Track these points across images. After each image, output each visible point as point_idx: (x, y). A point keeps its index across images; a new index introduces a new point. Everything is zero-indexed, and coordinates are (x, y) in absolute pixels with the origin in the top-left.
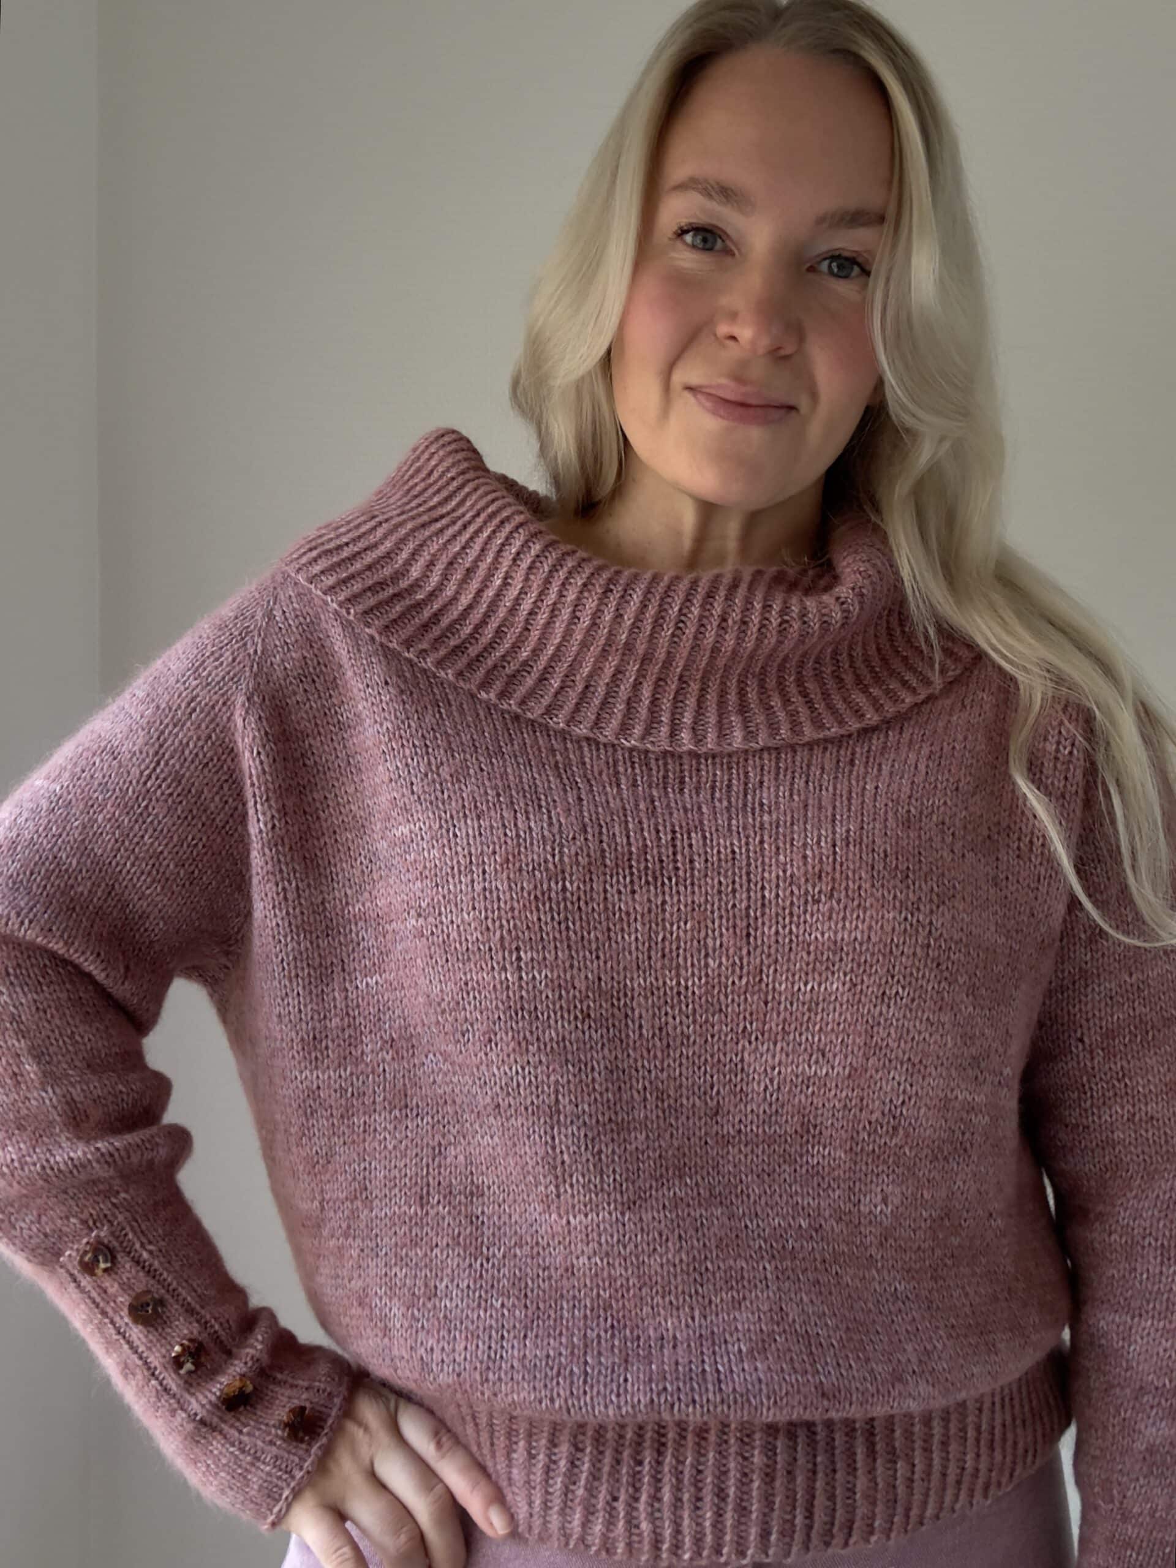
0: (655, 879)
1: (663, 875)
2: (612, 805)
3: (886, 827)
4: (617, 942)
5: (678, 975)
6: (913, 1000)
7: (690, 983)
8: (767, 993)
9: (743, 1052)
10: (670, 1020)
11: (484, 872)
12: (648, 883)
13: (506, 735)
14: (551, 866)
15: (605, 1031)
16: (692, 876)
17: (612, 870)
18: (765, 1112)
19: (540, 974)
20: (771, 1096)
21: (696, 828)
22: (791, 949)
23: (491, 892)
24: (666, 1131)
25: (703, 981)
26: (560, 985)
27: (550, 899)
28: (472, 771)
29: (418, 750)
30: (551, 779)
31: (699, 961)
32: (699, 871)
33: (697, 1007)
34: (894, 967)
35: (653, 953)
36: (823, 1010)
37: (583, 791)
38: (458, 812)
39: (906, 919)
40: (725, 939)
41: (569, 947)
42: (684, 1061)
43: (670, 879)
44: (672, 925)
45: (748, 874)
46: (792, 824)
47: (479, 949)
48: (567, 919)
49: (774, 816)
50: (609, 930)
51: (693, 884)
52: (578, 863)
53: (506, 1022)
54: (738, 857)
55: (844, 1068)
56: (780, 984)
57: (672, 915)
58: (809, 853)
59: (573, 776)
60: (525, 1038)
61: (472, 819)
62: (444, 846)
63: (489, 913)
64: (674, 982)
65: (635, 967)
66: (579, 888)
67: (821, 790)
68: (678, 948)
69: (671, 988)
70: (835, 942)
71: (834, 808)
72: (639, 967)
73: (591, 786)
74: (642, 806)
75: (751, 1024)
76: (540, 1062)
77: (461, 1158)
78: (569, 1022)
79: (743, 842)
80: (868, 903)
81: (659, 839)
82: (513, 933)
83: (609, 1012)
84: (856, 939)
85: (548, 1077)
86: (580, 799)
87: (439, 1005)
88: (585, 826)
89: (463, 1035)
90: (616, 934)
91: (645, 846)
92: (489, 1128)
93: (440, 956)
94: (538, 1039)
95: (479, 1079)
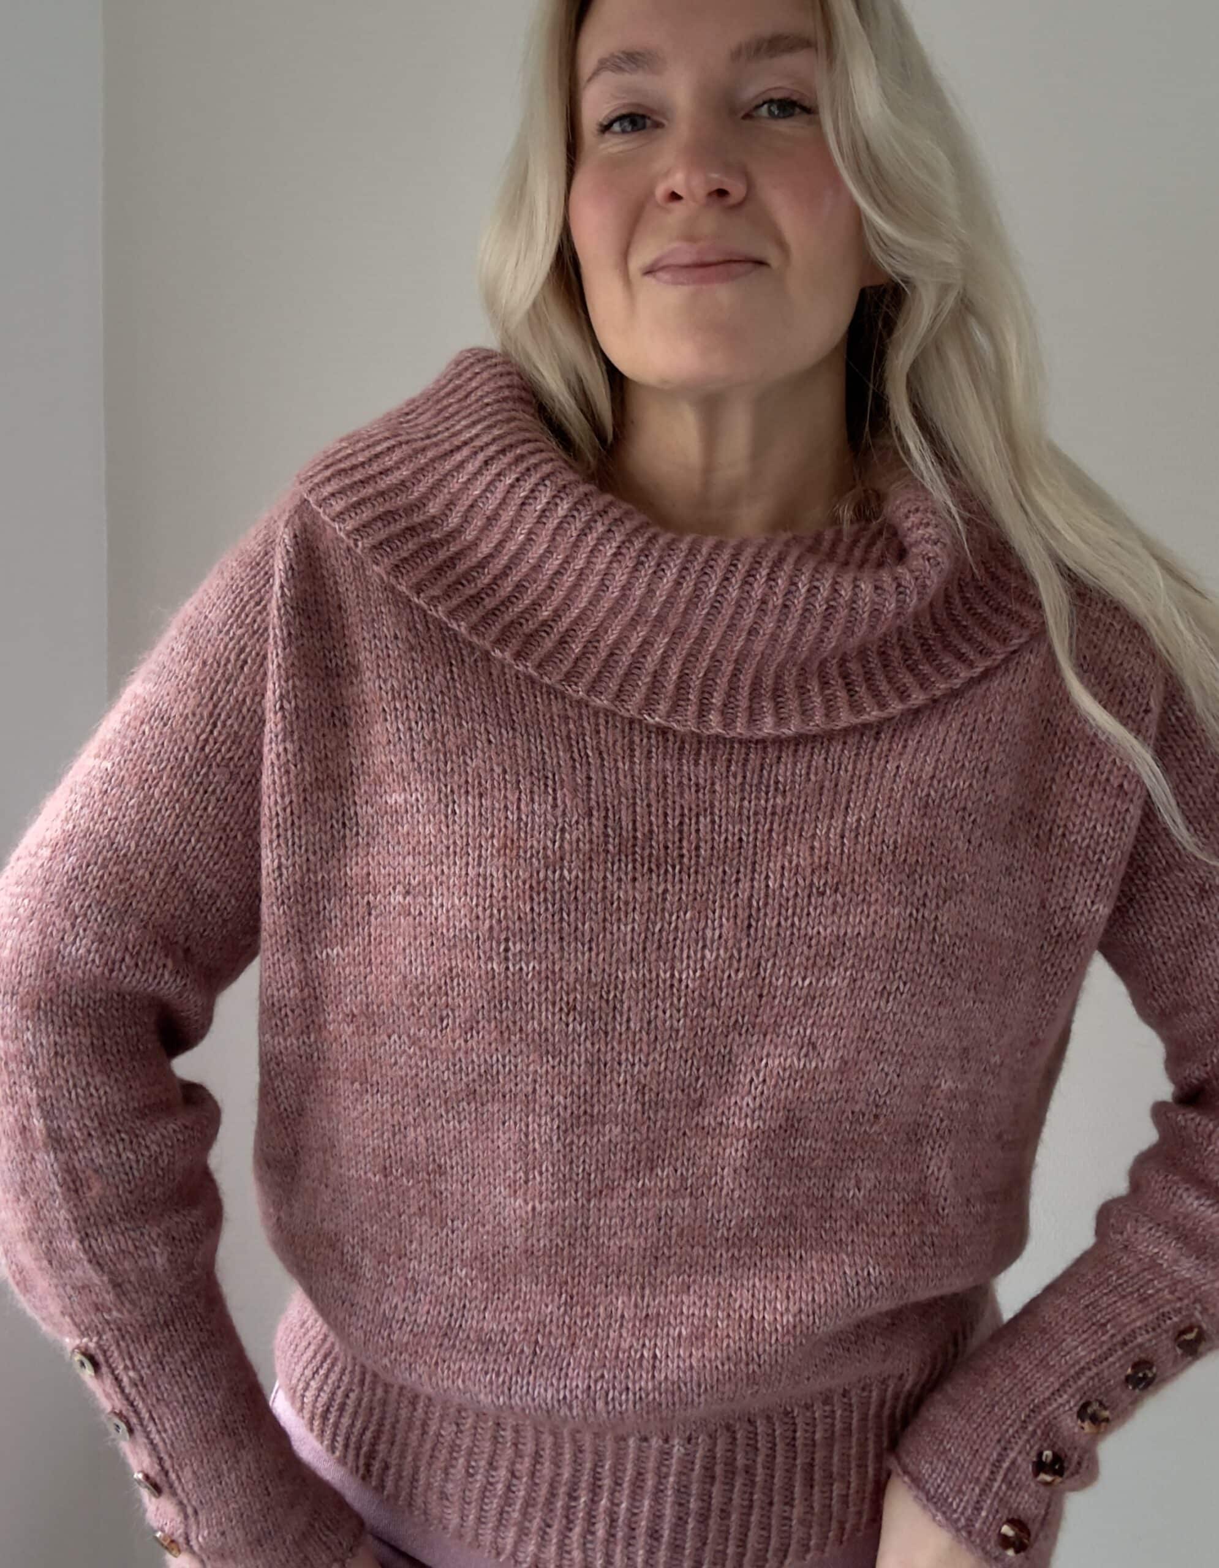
0: (658, 867)
1: (666, 862)
2: (621, 784)
3: (899, 815)
4: (612, 933)
5: (673, 968)
6: (913, 995)
7: (684, 976)
8: (762, 988)
9: (732, 1044)
10: (660, 1013)
11: (480, 856)
12: (650, 870)
13: (518, 700)
14: (549, 853)
15: (590, 1023)
16: (697, 863)
17: (613, 857)
18: (748, 1105)
19: (527, 965)
20: (756, 1088)
21: (705, 810)
22: (791, 943)
23: (485, 879)
24: (644, 1123)
25: (698, 974)
26: (547, 978)
27: (545, 889)
28: (479, 744)
29: (424, 715)
30: (561, 753)
31: (695, 952)
32: (704, 859)
33: (689, 1000)
34: (897, 963)
35: (648, 944)
36: (819, 1004)
37: (592, 767)
38: (460, 787)
39: (911, 915)
40: (724, 930)
41: (561, 939)
42: (671, 1055)
43: (674, 867)
44: (671, 915)
45: (754, 863)
46: (804, 812)
47: (466, 936)
48: (561, 909)
49: (788, 799)
50: (605, 920)
52: (578, 850)
53: (489, 1011)
54: (744, 845)
55: (834, 1061)
56: (777, 980)
57: (672, 904)
58: (817, 844)
59: (585, 748)
60: (508, 1027)
61: (474, 798)
62: (441, 822)
63: (481, 900)
64: (668, 975)
65: (628, 958)
66: (577, 877)
67: (839, 770)
68: (675, 939)
69: (664, 981)
70: (838, 938)
71: (850, 791)
72: (632, 959)
73: (603, 759)
74: (653, 785)
75: (743, 1017)
76: (521, 1052)
77: (421, 1139)
78: (554, 1014)
79: (752, 829)
80: (873, 899)
81: (666, 823)
82: (504, 923)
83: (597, 1005)
84: (859, 934)
85: (528, 1066)
86: (589, 778)
87: (417, 987)
88: (590, 809)
89: (442, 1021)
90: (612, 924)
91: (651, 831)
92: (459, 1113)
93: (426, 939)
94: (521, 1030)
95: (454, 1065)
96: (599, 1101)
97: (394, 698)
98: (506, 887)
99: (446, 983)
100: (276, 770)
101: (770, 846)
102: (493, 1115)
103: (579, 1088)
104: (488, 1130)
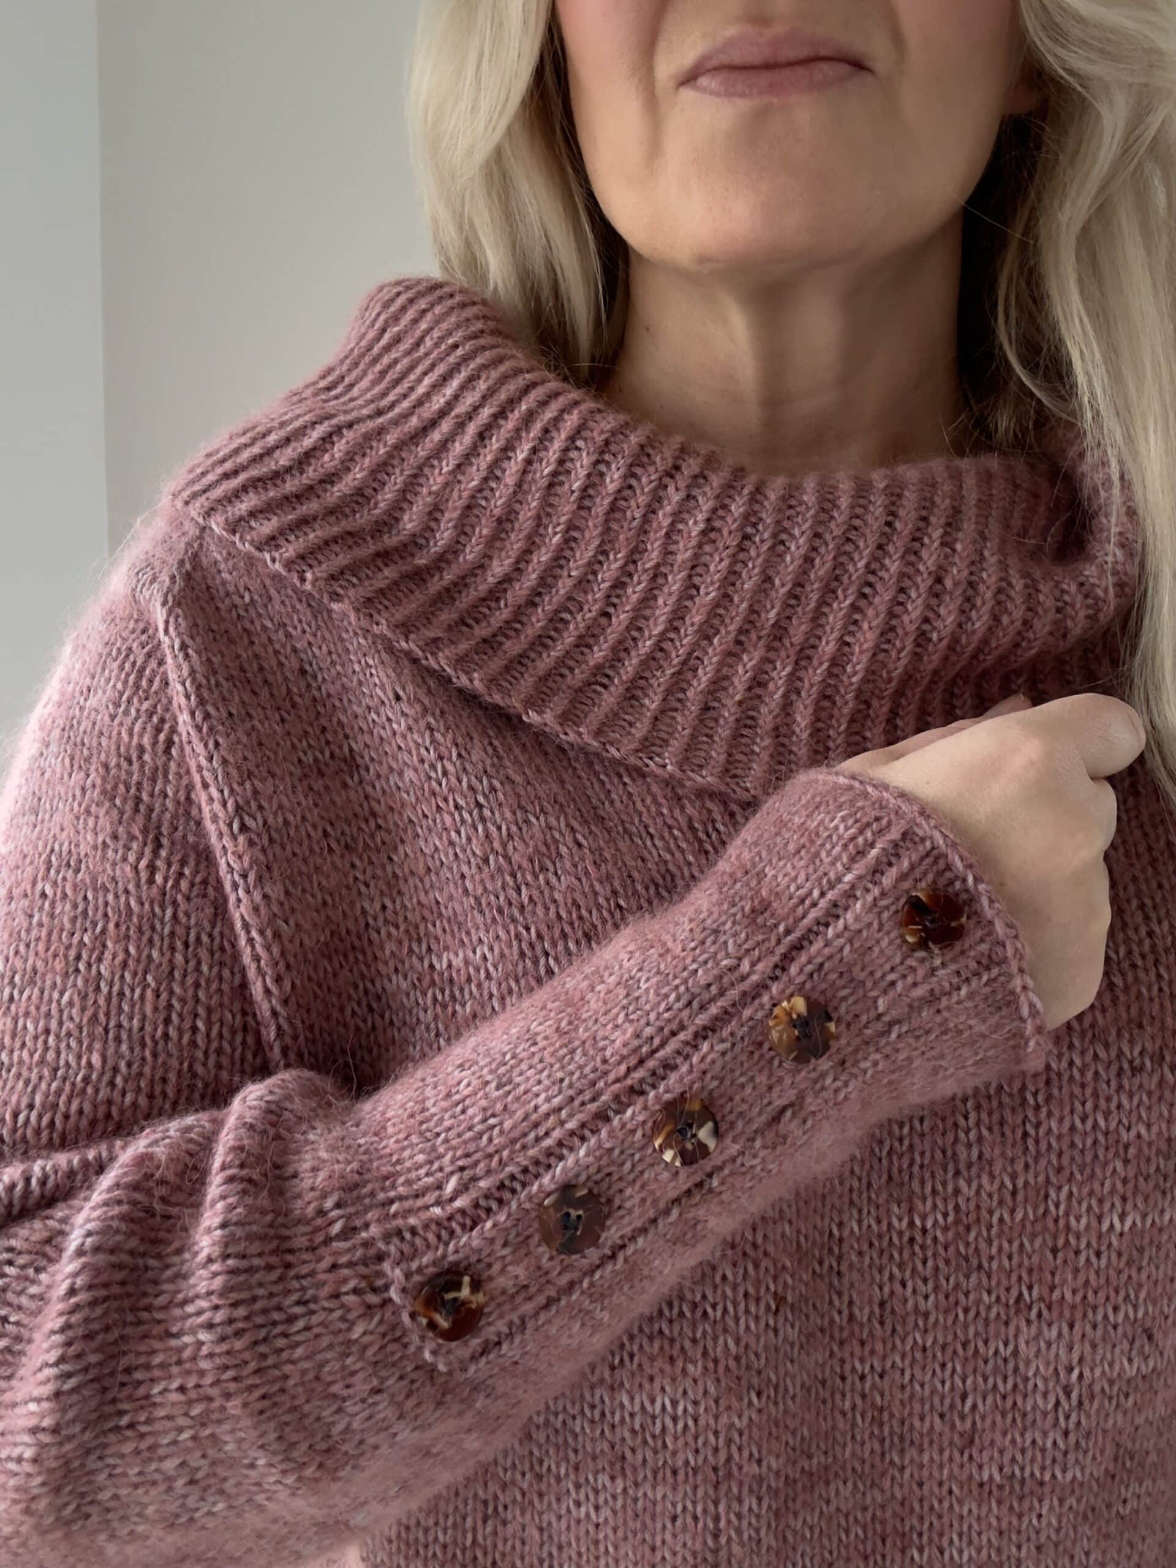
7: (930, 1223)
8: (1056, 1235)
9: (1016, 1338)
10: (898, 1288)
18: (1055, 1445)
20: (1068, 1417)
22: (1095, 1157)
25: (950, 1219)
31: (944, 1184)
56: (1078, 1220)
64: (904, 1223)
75: (1030, 1289)
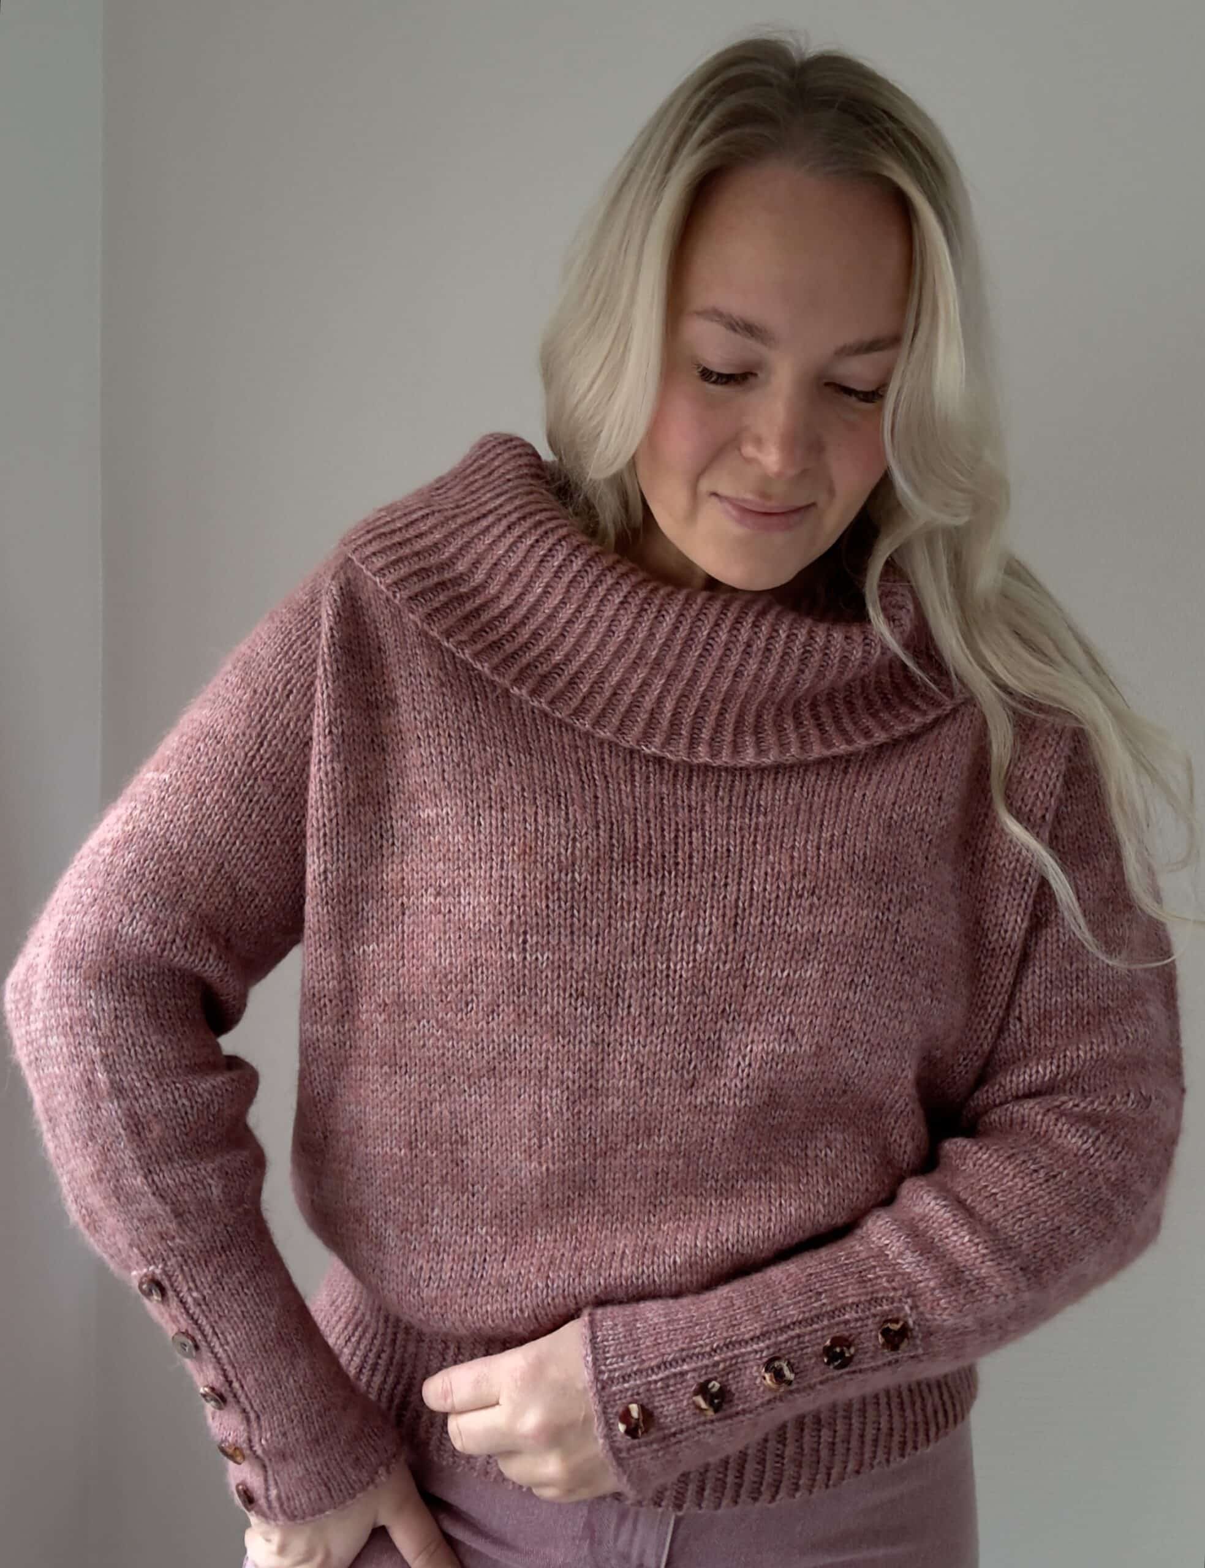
0: (656, 873)
1: (664, 869)
2: (624, 803)
3: (867, 832)
4: (616, 929)
5: (669, 960)
6: (877, 989)
7: (678, 967)
8: (747, 979)
9: (720, 1030)
10: (657, 999)
11: (502, 861)
12: (649, 875)
13: (534, 731)
15: (596, 1008)
16: (691, 870)
17: (618, 864)
18: (736, 1086)
19: (543, 956)
20: (743, 1071)
21: (698, 827)
22: (772, 939)
23: (507, 880)
24: (641, 1098)
25: (691, 965)
26: (559, 967)
27: (559, 889)
28: (500, 765)
29: (453, 741)
30: (572, 776)
31: (689, 946)
32: (697, 866)
33: (683, 989)
34: (863, 958)
35: (648, 939)
36: (796, 994)
37: (599, 788)
38: (484, 802)
39: (877, 917)
40: (714, 927)
41: (572, 933)
42: (666, 1038)
43: (670, 873)
45: (741, 870)
46: (783, 828)
47: (490, 930)
48: (572, 907)
49: (769, 818)
50: (610, 917)
51: (690, 877)
52: (587, 857)
53: (509, 996)
54: (732, 854)
55: (811, 1046)
56: (760, 972)
57: (668, 904)
58: (796, 854)
59: (593, 772)
60: (524, 1010)
61: (497, 811)
63: (503, 898)
64: (665, 966)
65: (630, 951)
66: (586, 879)
67: (813, 796)
68: (671, 935)
69: (662, 972)
70: (813, 935)
71: (823, 813)
72: (633, 952)
73: (608, 782)
75: (730, 1005)
76: (536, 1032)
77: (446, 1113)
78: (564, 999)
79: (738, 842)
80: (845, 901)
81: (663, 836)
82: (523, 918)
83: (602, 991)
84: (831, 932)
85: (541, 1045)
86: (596, 797)
87: (446, 976)
88: (598, 822)
89: (467, 1005)
90: (616, 921)
91: (650, 843)
92: (480, 1088)
93: (454, 933)
94: (536, 1013)
95: (477, 1045)
96: (603, 1076)
97: (427, 727)
98: (525, 886)
99: (471, 972)
100: (324, 786)
101: (755, 855)
102: (510, 1089)
103: (585, 1064)
104: (505, 1102)
